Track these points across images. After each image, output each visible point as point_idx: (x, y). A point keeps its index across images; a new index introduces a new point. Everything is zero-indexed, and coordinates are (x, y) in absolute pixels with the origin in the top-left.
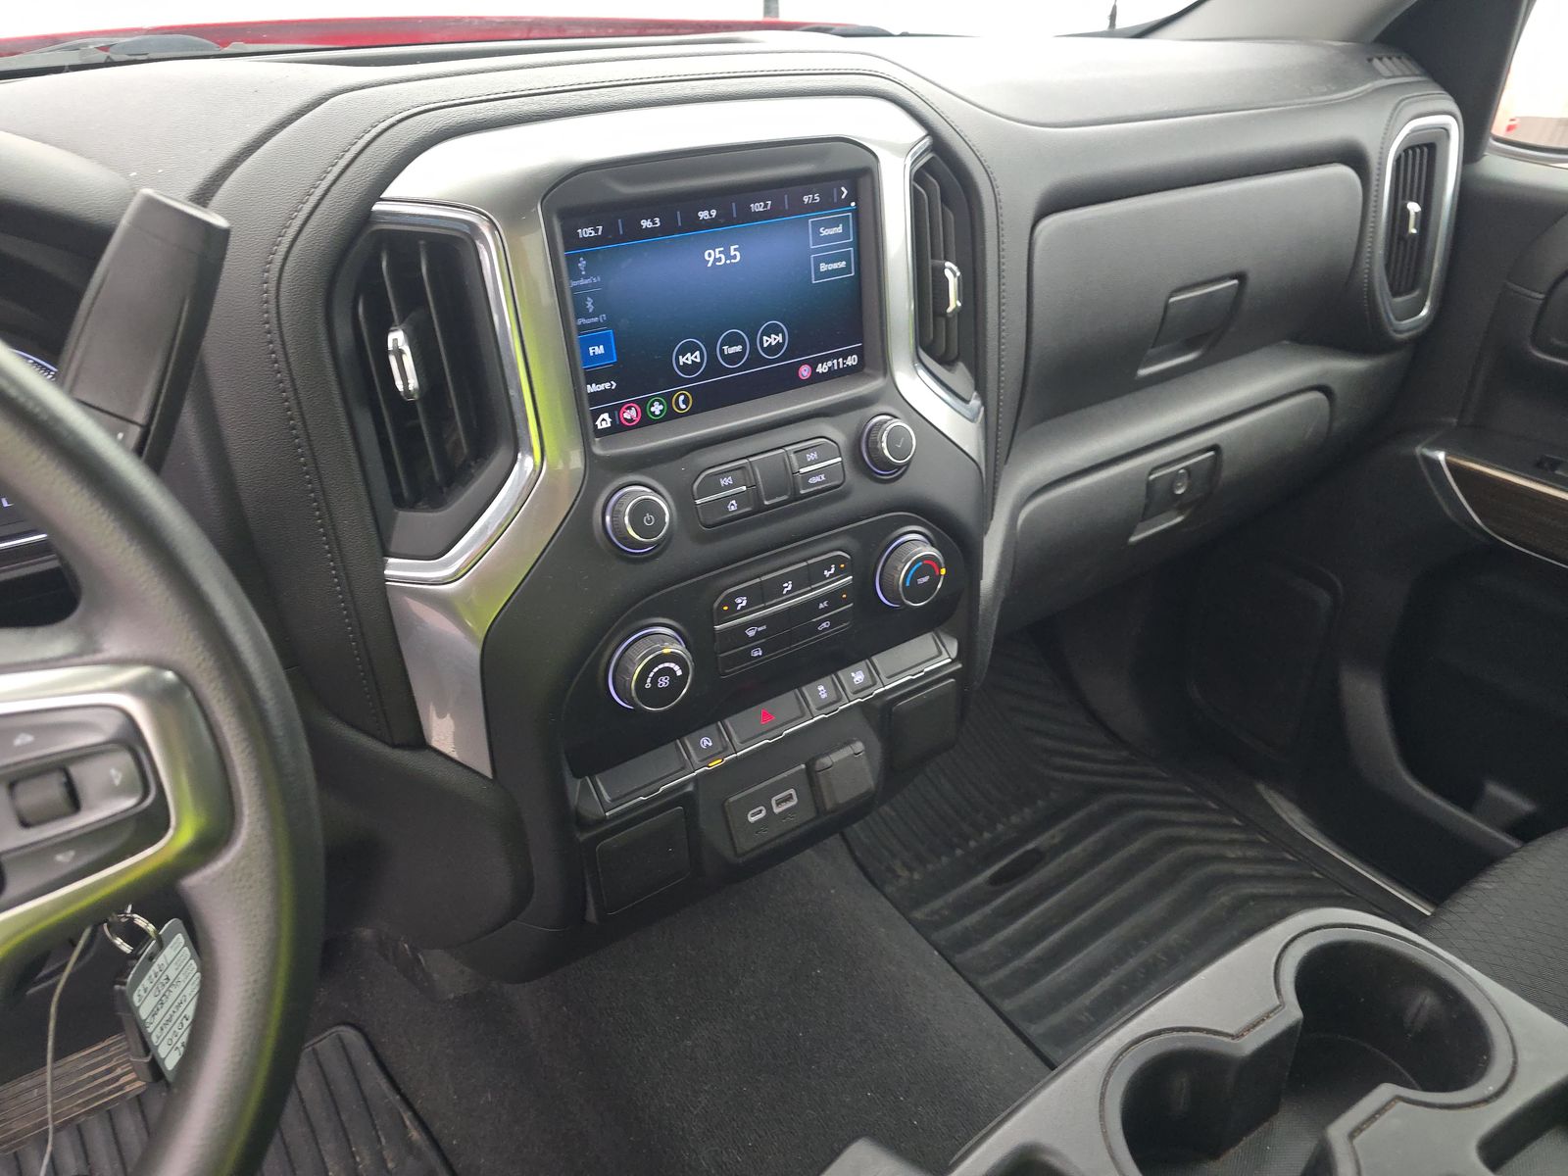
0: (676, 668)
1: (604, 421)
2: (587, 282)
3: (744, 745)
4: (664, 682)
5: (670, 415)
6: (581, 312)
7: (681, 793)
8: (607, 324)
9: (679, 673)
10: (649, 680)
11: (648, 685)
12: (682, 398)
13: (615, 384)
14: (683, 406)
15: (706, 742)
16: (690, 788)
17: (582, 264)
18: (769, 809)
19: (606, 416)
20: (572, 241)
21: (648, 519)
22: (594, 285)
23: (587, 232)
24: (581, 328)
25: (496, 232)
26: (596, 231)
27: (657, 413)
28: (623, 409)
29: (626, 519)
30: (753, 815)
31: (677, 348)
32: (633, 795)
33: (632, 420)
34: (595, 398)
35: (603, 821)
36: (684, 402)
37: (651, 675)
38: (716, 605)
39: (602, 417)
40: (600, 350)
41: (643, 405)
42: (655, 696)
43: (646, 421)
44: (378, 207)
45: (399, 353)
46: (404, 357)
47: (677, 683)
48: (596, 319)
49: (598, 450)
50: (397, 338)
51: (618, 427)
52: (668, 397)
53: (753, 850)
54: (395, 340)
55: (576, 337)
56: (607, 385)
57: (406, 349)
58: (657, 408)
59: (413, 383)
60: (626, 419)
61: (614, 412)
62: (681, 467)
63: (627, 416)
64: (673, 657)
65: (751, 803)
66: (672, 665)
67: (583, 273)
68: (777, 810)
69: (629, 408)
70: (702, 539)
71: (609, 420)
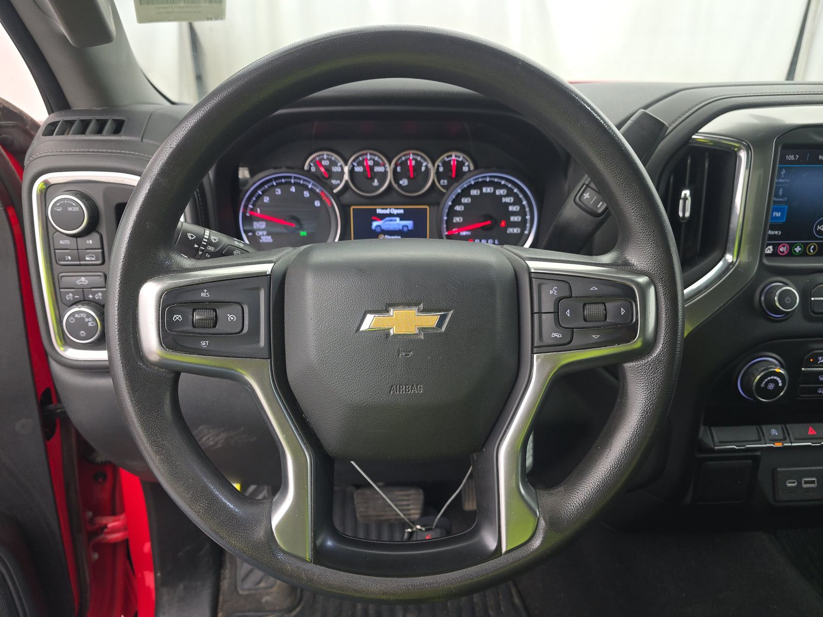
0: (780, 381)
1: (769, 250)
2: (783, 181)
3: (796, 441)
4: (771, 386)
5: (804, 254)
6: (777, 195)
7: (754, 454)
8: (786, 203)
9: (780, 385)
10: (764, 383)
11: (763, 385)
12: (812, 247)
13: (780, 232)
14: (812, 251)
15: (774, 432)
16: (758, 453)
17: (783, 172)
18: (800, 483)
19: (771, 247)
20: (783, 161)
21: (788, 300)
22: (785, 183)
23: (791, 157)
24: (775, 202)
25: (750, 152)
26: (795, 157)
27: (797, 252)
28: (781, 246)
29: (776, 298)
30: (790, 483)
31: (818, 221)
32: (732, 444)
33: (783, 252)
34: (771, 237)
35: (712, 451)
36: (813, 249)
37: (766, 380)
38: (806, 357)
39: (769, 247)
40: (778, 214)
41: (792, 246)
42: (764, 392)
43: (791, 254)
44: (694, 137)
45: (685, 199)
46: (687, 201)
47: (778, 389)
48: (781, 200)
49: (765, 261)
50: (686, 193)
51: (775, 254)
52: (805, 245)
53: (786, 501)
54: (686, 194)
55: (772, 206)
56: (776, 232)
57: (689, 199)
58: (798, 249)
59: (687, 214)
60: (780, 251)
61: (776, 246)
62: (807, 279)
63: (781, 249)
64: (779, 375)
65: (791, 476)
66: (778, 379)
67: (782, 176)
68: (805, 486)
69: (784, 246)
70: (809, 319)
71: (772, 250)
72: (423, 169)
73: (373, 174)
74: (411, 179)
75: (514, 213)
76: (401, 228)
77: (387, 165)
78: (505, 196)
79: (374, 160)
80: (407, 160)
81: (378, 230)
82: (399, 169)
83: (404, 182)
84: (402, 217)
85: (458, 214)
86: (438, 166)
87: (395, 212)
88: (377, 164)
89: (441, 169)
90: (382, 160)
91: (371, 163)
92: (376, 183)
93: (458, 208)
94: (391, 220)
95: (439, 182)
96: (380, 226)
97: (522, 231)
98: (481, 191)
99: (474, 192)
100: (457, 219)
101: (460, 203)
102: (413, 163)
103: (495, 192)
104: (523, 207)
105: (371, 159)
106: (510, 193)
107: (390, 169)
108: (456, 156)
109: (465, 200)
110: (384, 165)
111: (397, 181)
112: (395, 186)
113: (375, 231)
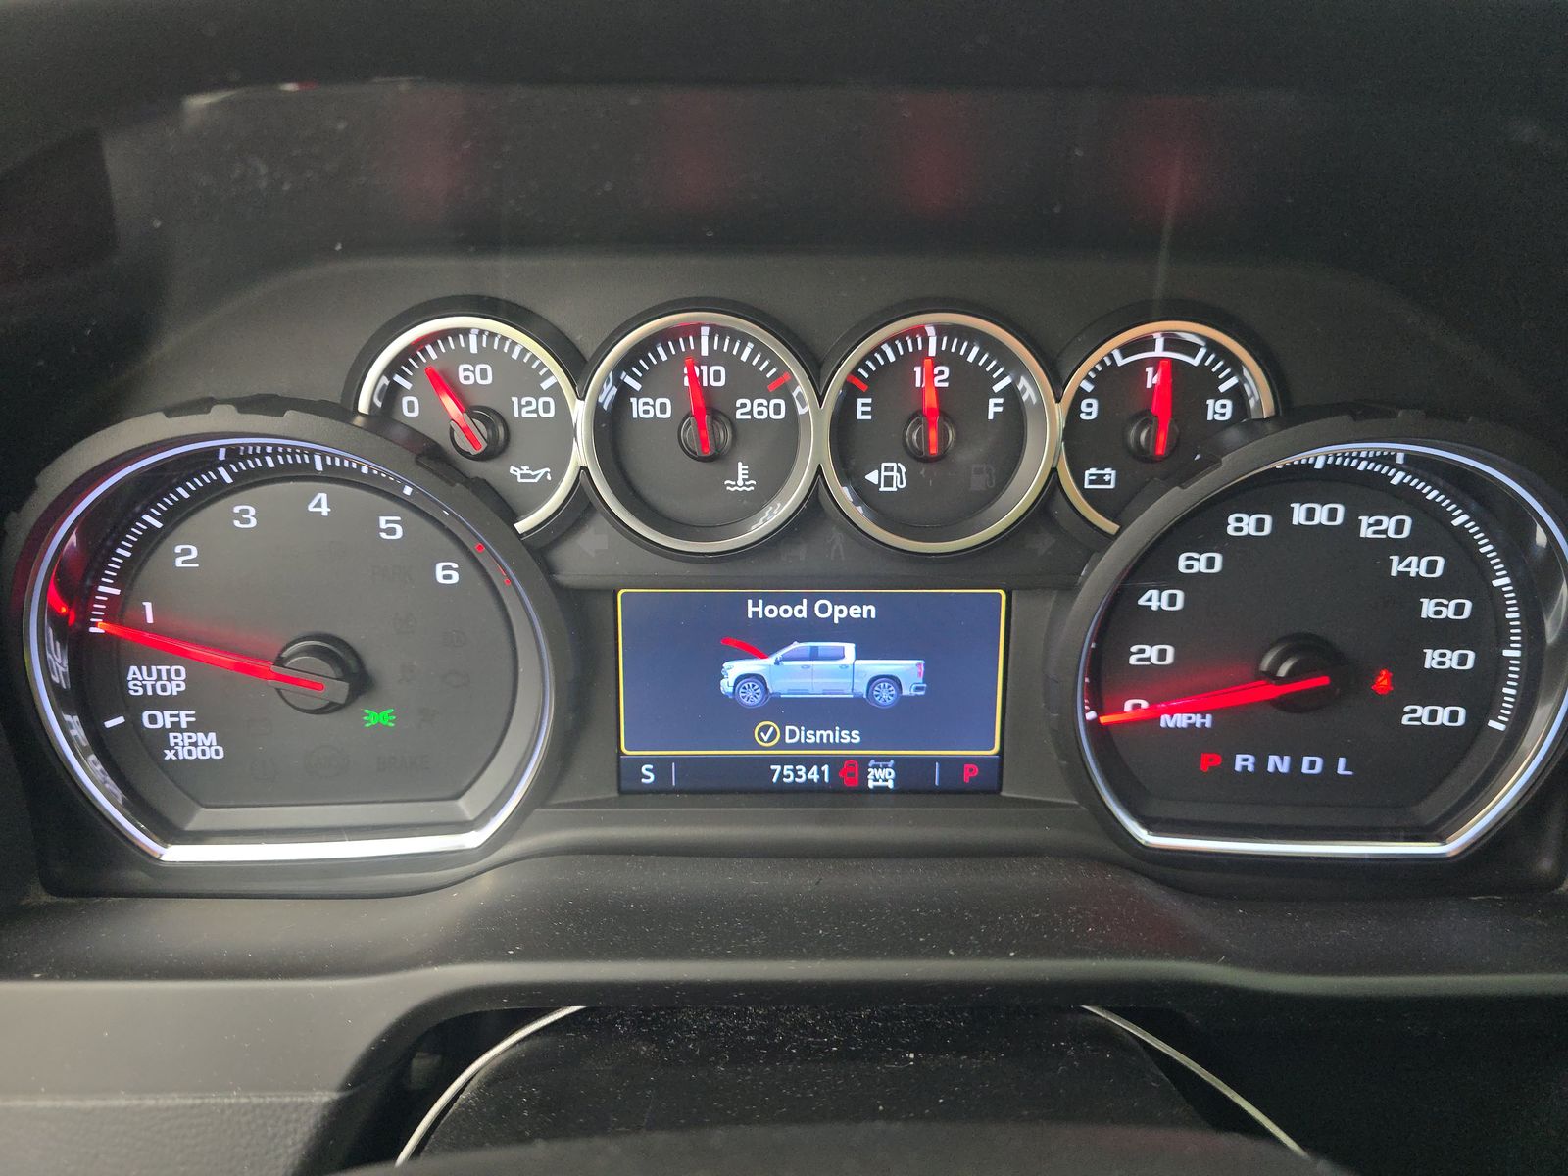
72: (994, 407)
73: (724, 436)
74: (928, 460)
75: (1445, 634)
76: (862, 688)
77: (802, 388)
78: (1404, 549)
79: (731, 362)
80: (907, 361)
81: (751, 697)
82: (863, 408)
83: (890, 476)
84: (871, 641)
85: (1157, 626)
86: (1081, 394)
87: (838, 613)
88: (747, 382)
89: (1090, 410)
90: (776, 362)
91: (714, 376)
92: (741, 480)
93: (1155, 599)
94: (814, 655)
95: (1079, 481)
96: (759, 678)
97: (1477, 720)
98: (1283, 517)
99: (1244, 524)
100: (1148, 654)
101: (1168, 578)
102: (943, 375)
103: (1351, 523)
104: (1489, 602)
105: (714, 357)
106: (1432, 533)
107: (815, 414)
108: (1172, 343)
109: (1195, 563)
110: (784, 389)
111: (850, 473)
112: (844, 494)
113: (731, 703)
